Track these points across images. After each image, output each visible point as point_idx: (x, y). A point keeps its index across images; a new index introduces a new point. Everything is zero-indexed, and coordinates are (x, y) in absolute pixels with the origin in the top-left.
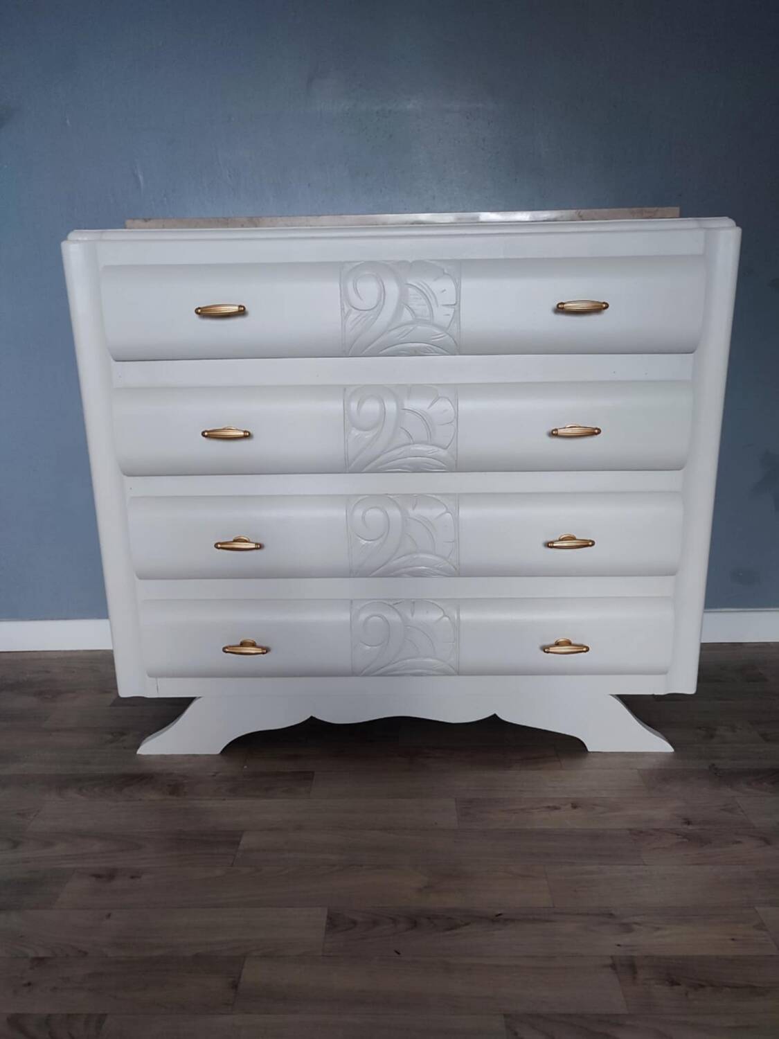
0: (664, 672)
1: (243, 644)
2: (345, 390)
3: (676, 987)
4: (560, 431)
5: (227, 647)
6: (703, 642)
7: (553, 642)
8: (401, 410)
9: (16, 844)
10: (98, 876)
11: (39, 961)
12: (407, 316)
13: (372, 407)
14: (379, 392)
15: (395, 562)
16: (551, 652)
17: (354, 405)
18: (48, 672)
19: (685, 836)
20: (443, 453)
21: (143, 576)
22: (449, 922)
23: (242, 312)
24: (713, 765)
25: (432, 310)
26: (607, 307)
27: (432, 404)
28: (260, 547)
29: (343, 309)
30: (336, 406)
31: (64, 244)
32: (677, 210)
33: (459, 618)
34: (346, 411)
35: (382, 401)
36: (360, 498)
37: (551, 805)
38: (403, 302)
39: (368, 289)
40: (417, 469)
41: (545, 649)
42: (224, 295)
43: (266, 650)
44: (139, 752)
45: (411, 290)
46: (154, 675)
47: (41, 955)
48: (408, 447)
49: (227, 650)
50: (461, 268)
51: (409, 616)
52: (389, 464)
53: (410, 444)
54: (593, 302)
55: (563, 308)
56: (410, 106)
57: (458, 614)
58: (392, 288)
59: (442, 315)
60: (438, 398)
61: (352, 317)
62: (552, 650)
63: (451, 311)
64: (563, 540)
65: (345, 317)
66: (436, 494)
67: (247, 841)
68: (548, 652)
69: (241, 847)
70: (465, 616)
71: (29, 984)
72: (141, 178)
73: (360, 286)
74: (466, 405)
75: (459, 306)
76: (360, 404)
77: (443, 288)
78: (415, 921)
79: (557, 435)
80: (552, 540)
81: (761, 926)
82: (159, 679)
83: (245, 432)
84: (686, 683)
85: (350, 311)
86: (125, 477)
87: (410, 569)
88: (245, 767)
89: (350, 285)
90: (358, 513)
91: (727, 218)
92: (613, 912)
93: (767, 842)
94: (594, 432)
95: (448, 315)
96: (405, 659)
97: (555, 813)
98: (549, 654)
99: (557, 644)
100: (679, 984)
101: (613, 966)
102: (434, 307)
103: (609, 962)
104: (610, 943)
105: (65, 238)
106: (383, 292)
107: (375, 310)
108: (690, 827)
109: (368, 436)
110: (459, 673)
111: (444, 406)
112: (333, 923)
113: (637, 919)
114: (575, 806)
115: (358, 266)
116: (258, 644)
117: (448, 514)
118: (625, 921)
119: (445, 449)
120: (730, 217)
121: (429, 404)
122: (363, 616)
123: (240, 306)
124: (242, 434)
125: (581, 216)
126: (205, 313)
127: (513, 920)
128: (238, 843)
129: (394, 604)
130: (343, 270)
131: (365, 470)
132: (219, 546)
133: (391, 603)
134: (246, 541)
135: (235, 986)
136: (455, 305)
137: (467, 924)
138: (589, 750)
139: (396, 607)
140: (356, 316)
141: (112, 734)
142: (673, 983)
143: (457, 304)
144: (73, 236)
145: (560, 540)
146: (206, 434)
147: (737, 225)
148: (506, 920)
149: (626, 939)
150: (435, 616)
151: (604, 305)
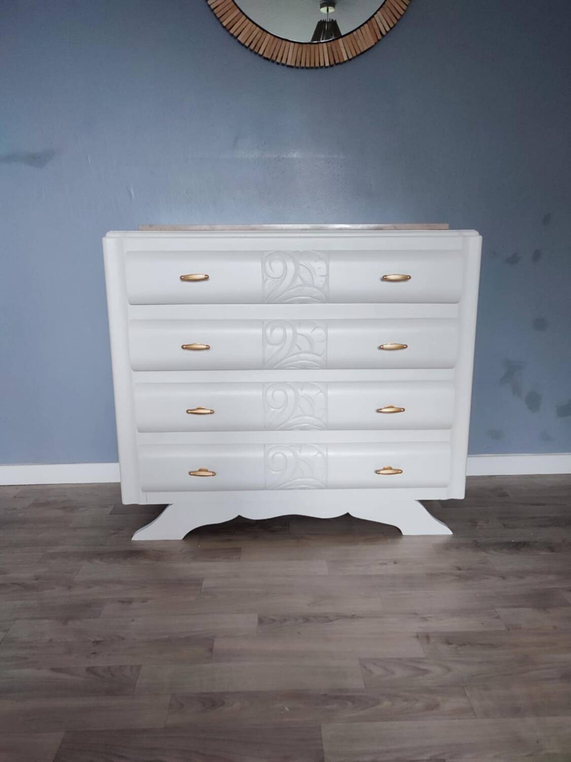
0: (445, 486)
1: (200, 470)
2: (263, 323)
3: (451, 646)
4: (385, 346)
5: (191, 472)
6: (467, 475)
7: (382, 468)
8: (295, 333)
9: (70, 588)
10: (123, 602)
11: (98, 642)
12: (299, 281)
13: (278, 332)
14: (283, 324)
15: (290, 422)
16: (382, 474)
17: (268, 331)
18: (65, 496)
19: (457, 576)
20: (318, 358)
21: (140, 431)
22: (326, 619)
23: (206, 278)
24: (475, 541)
25: (313, 278)
26: (410, 278)
27: (313, 331)
28: (212, 413)
29: (263, 277)
30: (259, 331)
31: (104, 239)
32: (447, 226)
33: (327, 455)
34: (264, 335)
35: (284, 329)
36: (270, 384)
37: (381, 562)
38: (296, 274)
39: (277, 267)
40: (304, 367)
41: (377, 472)
42: (197, 269)
43: (214, 474)
44: (133, 539)
45: (301, 267)
46: (146, 490)
47: (98, 639)
48: (299, 354)
49: (192, 474)
50: (329, 255)
51: (299, 454)
52: (289, 364)
53: (300, 353)
54: (402, 275)
55: (386, 278)
56: (295, 156)
57: (327, 452)
58: (291, 266)
59: (319, 281)
60: (316, 328)
61: (268, 282)
62: (381, 472)
63: (324, 279)
64: (387, 408)
65: (264, 281)
66: (314, 382)
67: (206, 583)
68: (379, 474)
69: (203, 587)
70: (331, 454)
71: (94, 653)
72: (132, 193)
73: (273, 264)
74: (331, 331)
75: (328, 277)
76: (272, 330)
77: (319, 266)
78: (307, 619)
79: (383, 349)
80: (381, 408)
81: (498, 617)
82: (148, 493)
83: (207, 346)
84: (459, 493)
85: (267, 279)
86: (133, 372)
87: (300, 425)
88: (199, 546)
89: (267, 264)
90: (269, 393)
91: (474, 230)
92: (417, 612)
93: (504, 578)
94: (403, 347)
95: (322, 281)
96: (297, 478)
97: (384, 567)
98: (380, 475)
99: (384, 469)
100: (452, 644)
101: (417, 637)
102: (314, 277)
103: (415, 635)
104: (416, 626)
105: (104, 235)
106: (286, 268)
107: (282, 278)
108: (461, 572)
109: (277, 348)
110: (327, 487)
111: (319, 332)
112: (261, 621)
113: (430, 615)
114: (395, 563)
115: (272, 254)
116: (209, 470)
117: (321, 393)
118: (424, 616)
119: (320, 355)
120: (476, 230)
121: (311, 330)
122: (271, 454)
123: (206, 275)
124: (205, 347)
125: (395, 228)
126: (184, 279)
127: (362, 617)
128: (201, 584)
129: (291, 446)
130: (264, 256)
131: (274, 367)
132: (189, 412)
133: (288, 446)
134: (203, 409)
135: (211, 650)
136: (326, 276)
137: (336, 619)
138: (404, 534)
139: (290, 448)
140: (271, 281)
141: (114, 530)
142: (449, 644)
143: (327, 275)
144: (109, 234)
145: (385, 408)
146: (184, 347)
147: (480, 234)
148: (358, 617)
149: (424, 625)
150: (313, 454)
151: (409, 277)
